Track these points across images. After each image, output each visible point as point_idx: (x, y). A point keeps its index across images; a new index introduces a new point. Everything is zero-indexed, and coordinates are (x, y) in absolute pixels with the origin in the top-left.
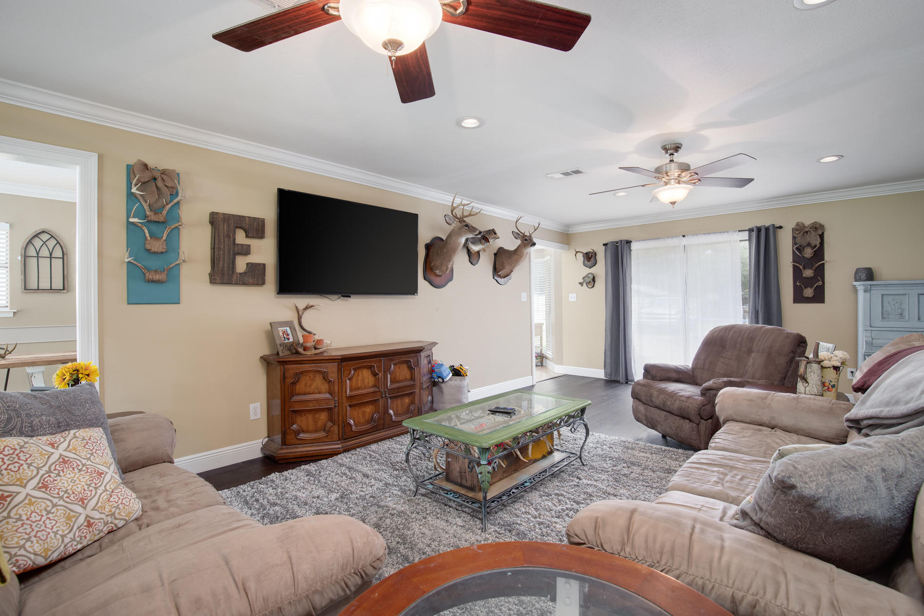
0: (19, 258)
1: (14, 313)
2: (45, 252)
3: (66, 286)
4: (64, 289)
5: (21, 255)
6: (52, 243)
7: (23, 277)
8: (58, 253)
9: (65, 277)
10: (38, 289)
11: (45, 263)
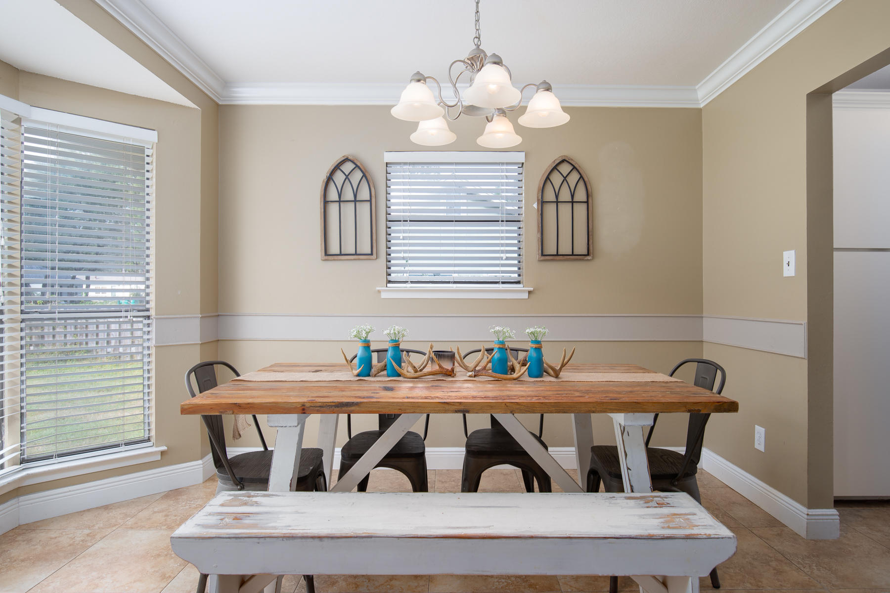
0: (535, 206)
1: (530, 292)
2: (565, 195)
3: (591, 251)
4: (588, 255)
5: (538, 200)
6: (574, 178)
7: (539, 235)
8: (581, 195)
9: (590, 234)
10: (557, 255)
11: (565, 209)
